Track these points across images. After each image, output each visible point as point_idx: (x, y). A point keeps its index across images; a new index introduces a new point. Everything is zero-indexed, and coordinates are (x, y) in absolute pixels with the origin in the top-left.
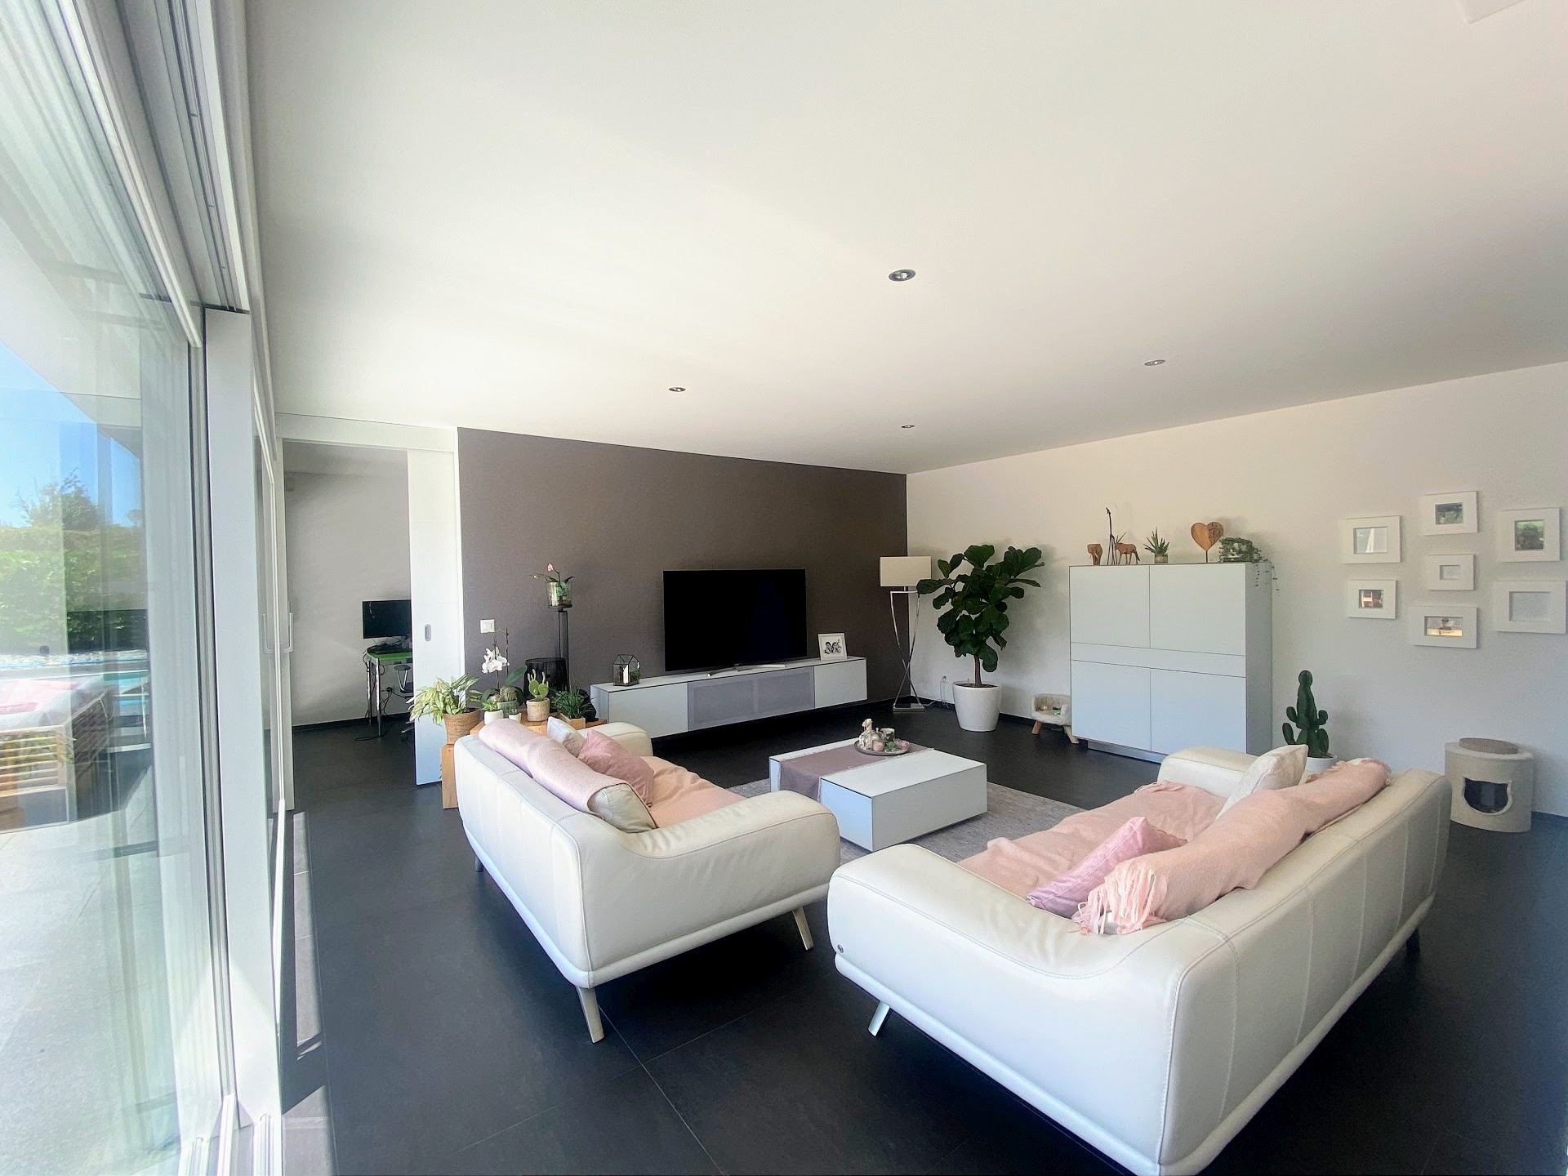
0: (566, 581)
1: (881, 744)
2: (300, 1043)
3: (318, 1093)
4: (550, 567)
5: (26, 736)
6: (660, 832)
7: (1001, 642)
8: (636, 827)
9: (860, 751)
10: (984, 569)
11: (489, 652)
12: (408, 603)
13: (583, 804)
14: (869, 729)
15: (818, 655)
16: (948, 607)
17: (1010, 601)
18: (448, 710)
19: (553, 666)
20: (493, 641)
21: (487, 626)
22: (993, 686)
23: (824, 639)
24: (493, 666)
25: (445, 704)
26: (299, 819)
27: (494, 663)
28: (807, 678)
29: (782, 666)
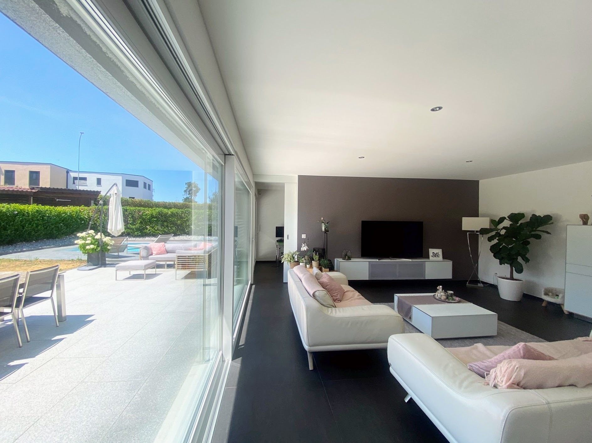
0: (327, 223)
1: (445, 297)
2: (240, 344)
3: (241, 358)
4: (322, 218)
5: (198, 256)
6: (335, 309)
7: (527, 260)
8: (328, 305)
9: (435, 299)
10: (518, 225)
11: (303, 244)
12: (284, 227)
13: (311, 294)
14: (441, 290)
15: (428, 257)
16: (495, 241)
17: (531, 240)
18: (291, 261)
19: (321, 251)
20: (304, 241)
21: (304, 236)
22: (521, 280)
23: (431, 251)
24: (304, 249)
25: (290, 259)
26: (254, 286)
27: (304, 248)
28: (422, 266)
29: (411, 260)
